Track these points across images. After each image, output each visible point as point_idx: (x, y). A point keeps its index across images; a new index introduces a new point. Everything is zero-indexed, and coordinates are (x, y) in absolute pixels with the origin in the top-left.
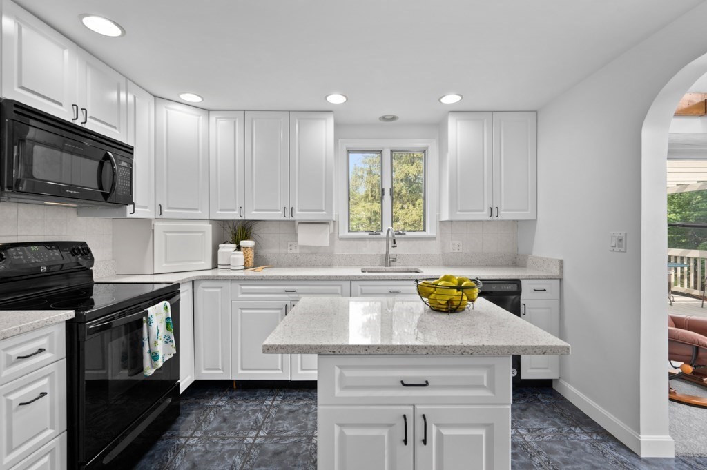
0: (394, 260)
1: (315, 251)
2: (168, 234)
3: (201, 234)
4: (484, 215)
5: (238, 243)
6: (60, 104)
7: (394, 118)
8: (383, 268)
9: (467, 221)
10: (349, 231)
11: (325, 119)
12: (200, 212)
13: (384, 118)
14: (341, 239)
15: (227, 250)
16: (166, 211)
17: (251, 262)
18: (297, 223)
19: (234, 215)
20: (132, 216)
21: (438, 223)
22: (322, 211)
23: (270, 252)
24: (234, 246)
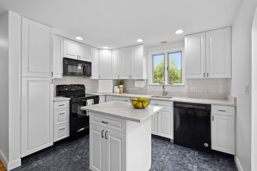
0: (167, 93)
1: (141, 89)
2: (102, 83)
3: (110, 83)
4: (201, 76)
5: (119, 86)
6: (75, 56)
7: (166, 42)
8: (163, 96)
9: (200, 79)
10: (153, 83)
11: (140, 47)
12: (110, 77)
13: (162, 42)
14: (150, 85)
15: (116, 87)
16: (101, 77)
17: (122, 91)
18: (135, 80)
19: (117, 78)
20: (92, 79)
21: (186, 80)
22: (140, 76)
23: (129, 89)
24: (118, 87)
